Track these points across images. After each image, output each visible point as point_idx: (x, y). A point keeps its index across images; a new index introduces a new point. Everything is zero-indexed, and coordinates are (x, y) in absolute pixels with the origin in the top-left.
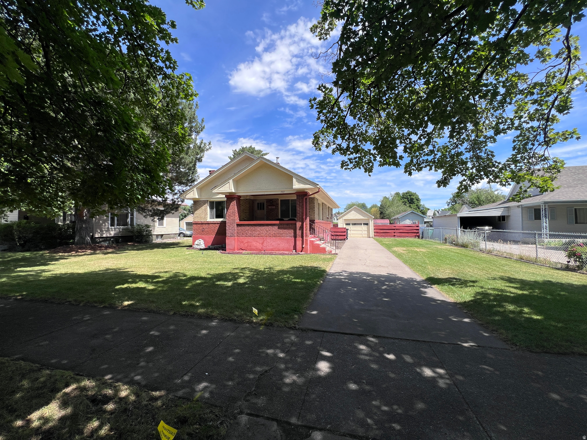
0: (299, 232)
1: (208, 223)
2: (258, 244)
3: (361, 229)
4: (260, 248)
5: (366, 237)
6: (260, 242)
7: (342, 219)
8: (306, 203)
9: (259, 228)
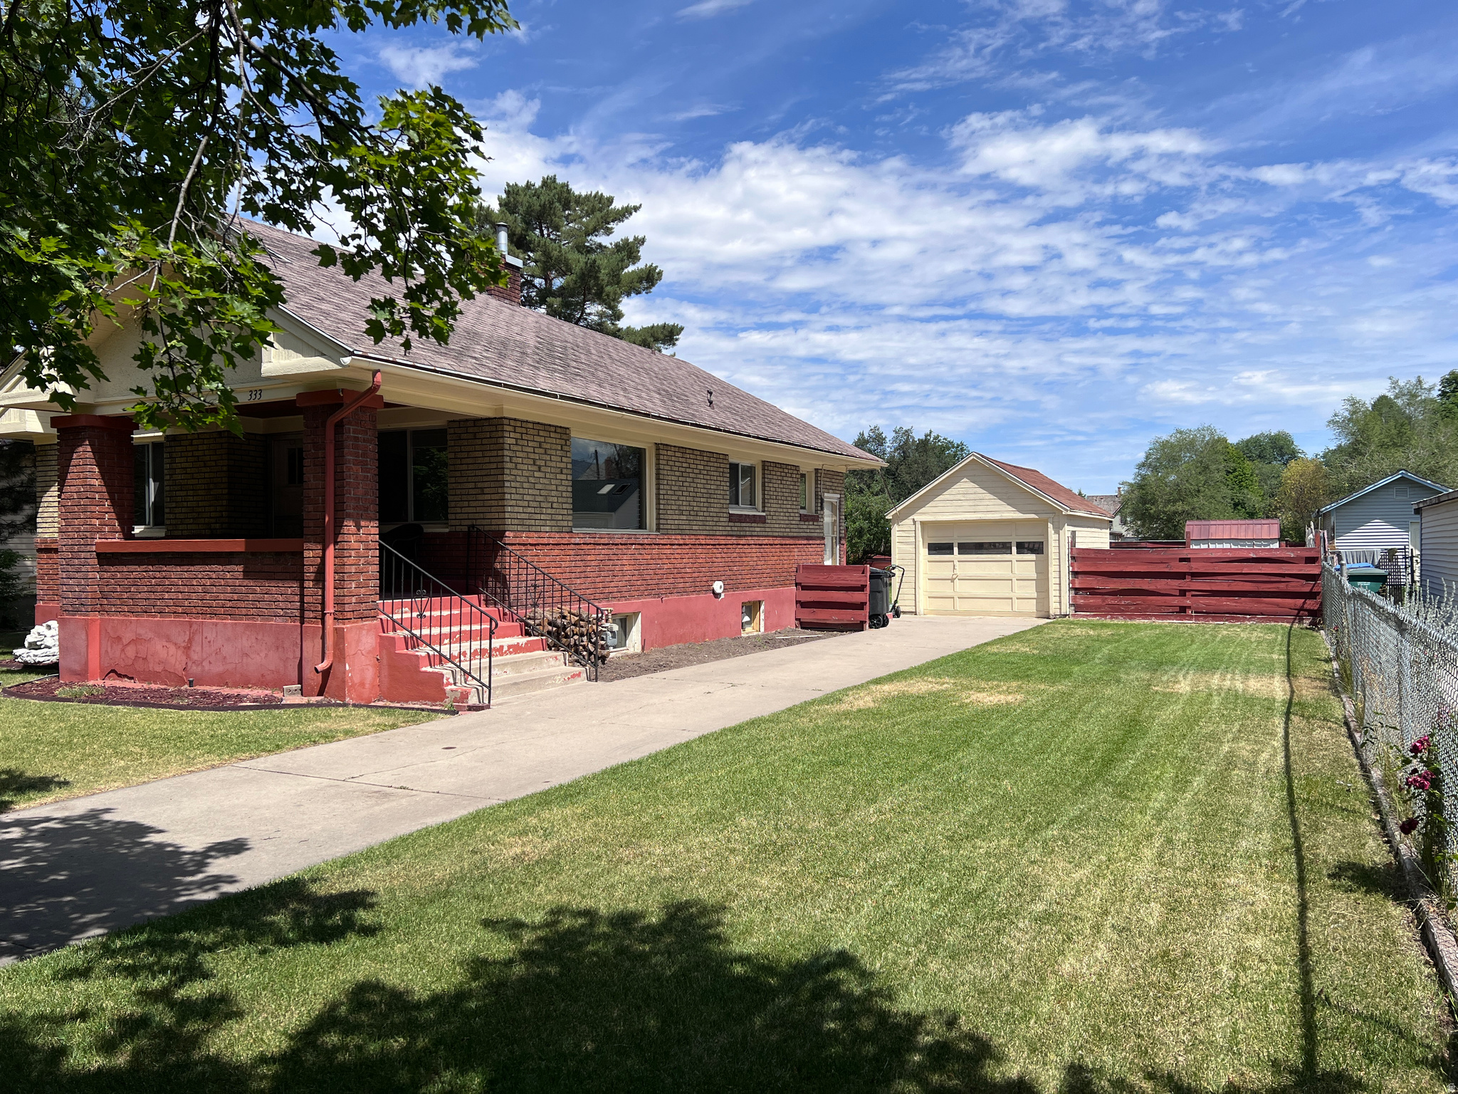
0: (312, 596)
3: (1007, 574)
4: (179, 669)
6: (180, 641)
7: (909, 521)
8: (339, 447)
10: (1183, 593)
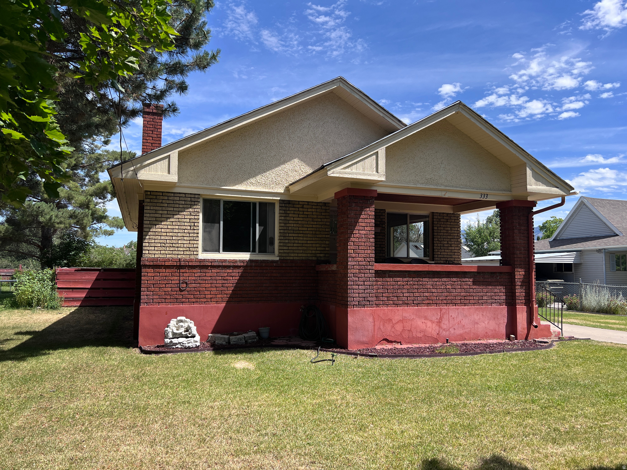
0: (520, 292)
2: (429, 324)
4: (434, 334)
6: (434, 319)
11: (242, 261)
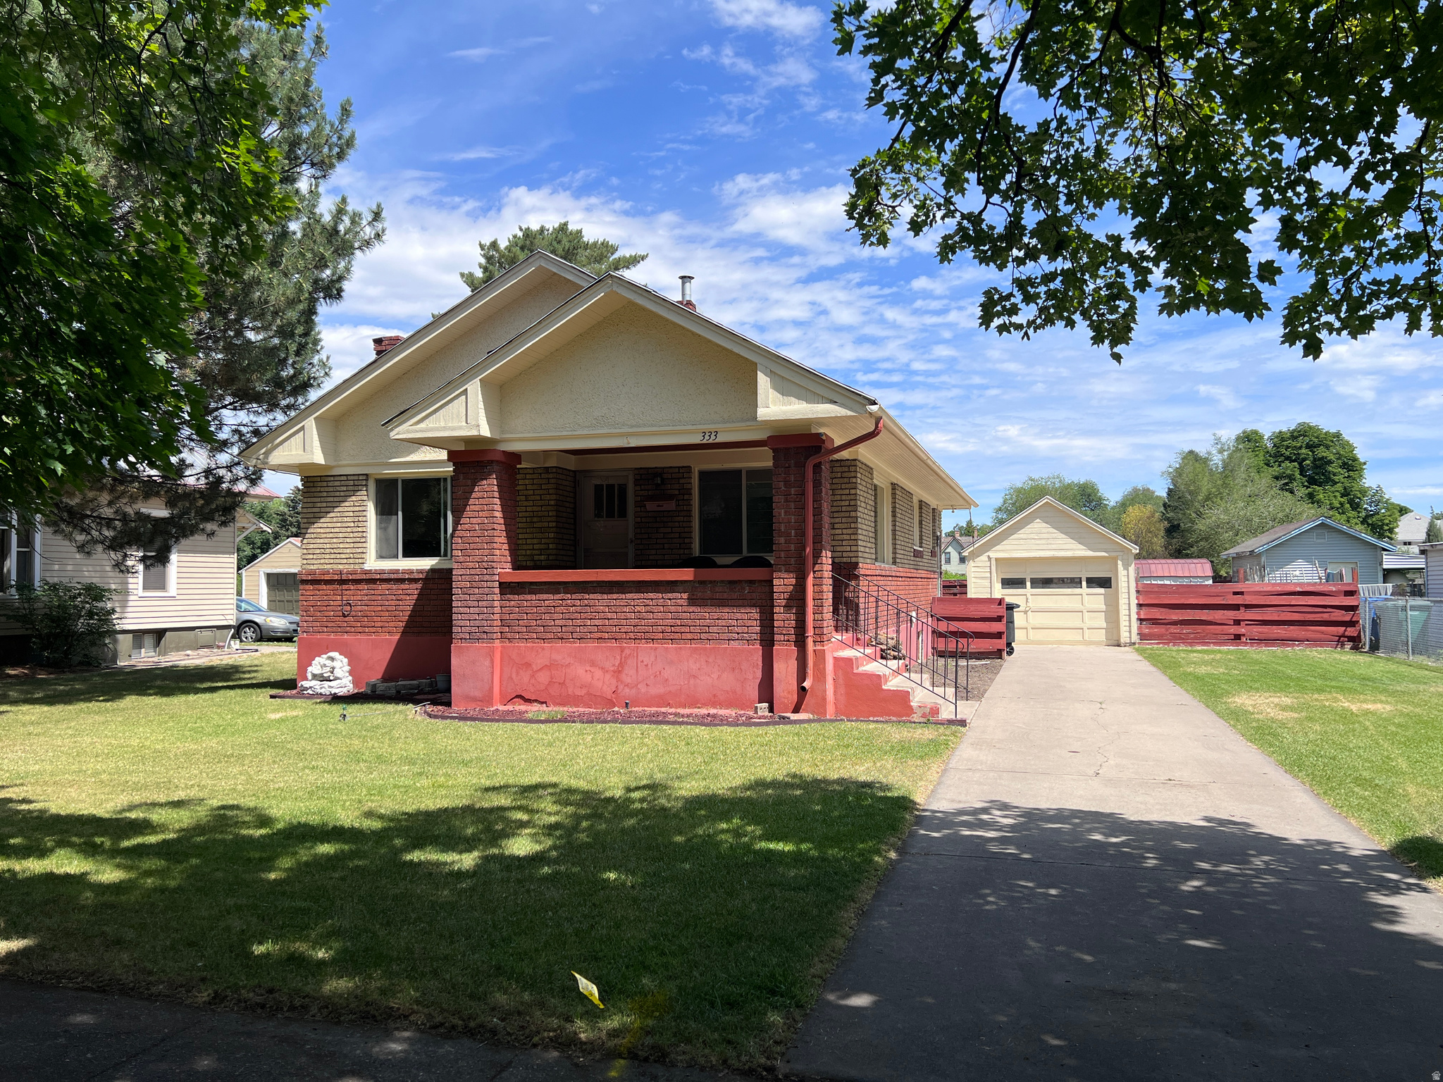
0: (783, 619)
1: (372, 580)
2: (598, 673)
3: (1078, 606)
4: (608, 691)
5: (1097, 643)
6: (608, 665)
7: (984, 558)
8: (817, 485)
9: (600, 601)
10: (1237, 622)
11: (420, 571)
